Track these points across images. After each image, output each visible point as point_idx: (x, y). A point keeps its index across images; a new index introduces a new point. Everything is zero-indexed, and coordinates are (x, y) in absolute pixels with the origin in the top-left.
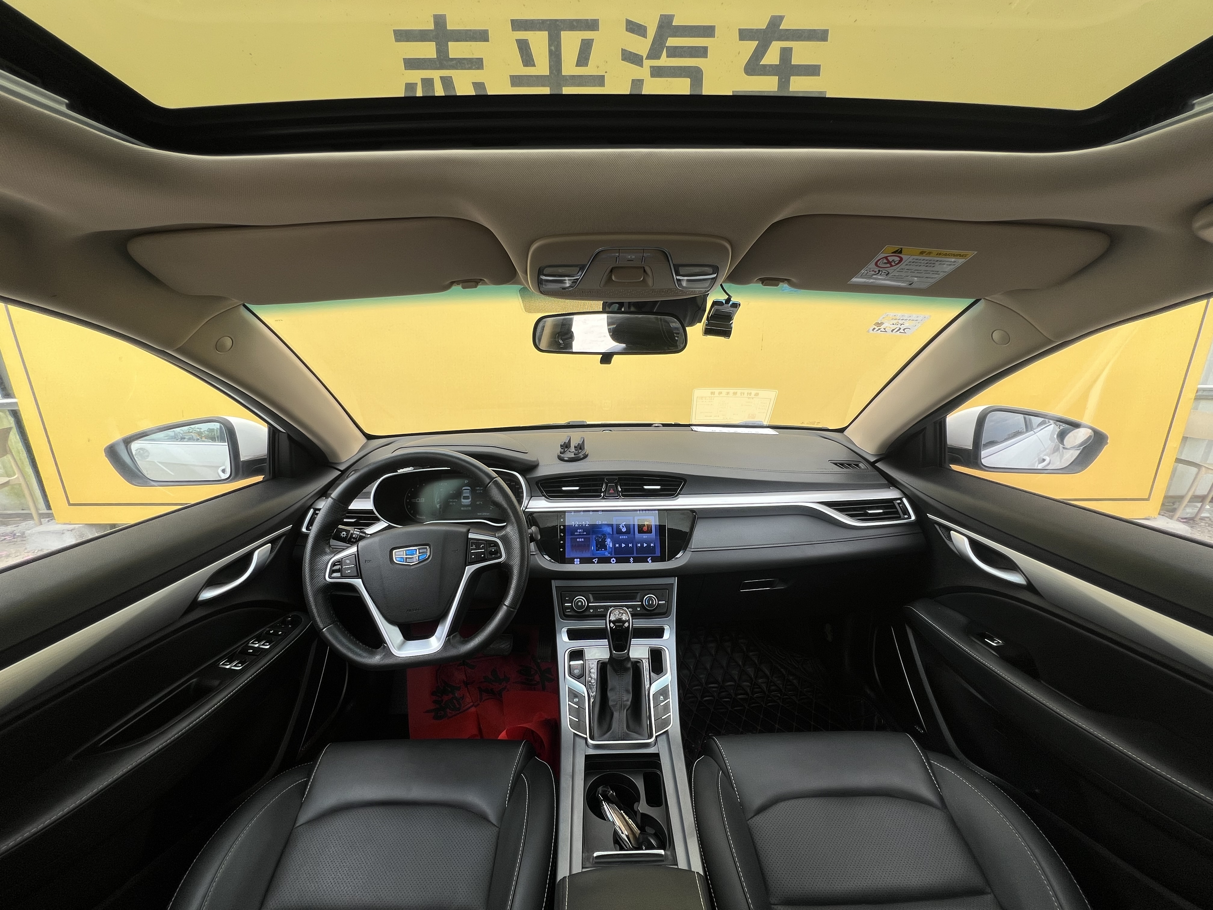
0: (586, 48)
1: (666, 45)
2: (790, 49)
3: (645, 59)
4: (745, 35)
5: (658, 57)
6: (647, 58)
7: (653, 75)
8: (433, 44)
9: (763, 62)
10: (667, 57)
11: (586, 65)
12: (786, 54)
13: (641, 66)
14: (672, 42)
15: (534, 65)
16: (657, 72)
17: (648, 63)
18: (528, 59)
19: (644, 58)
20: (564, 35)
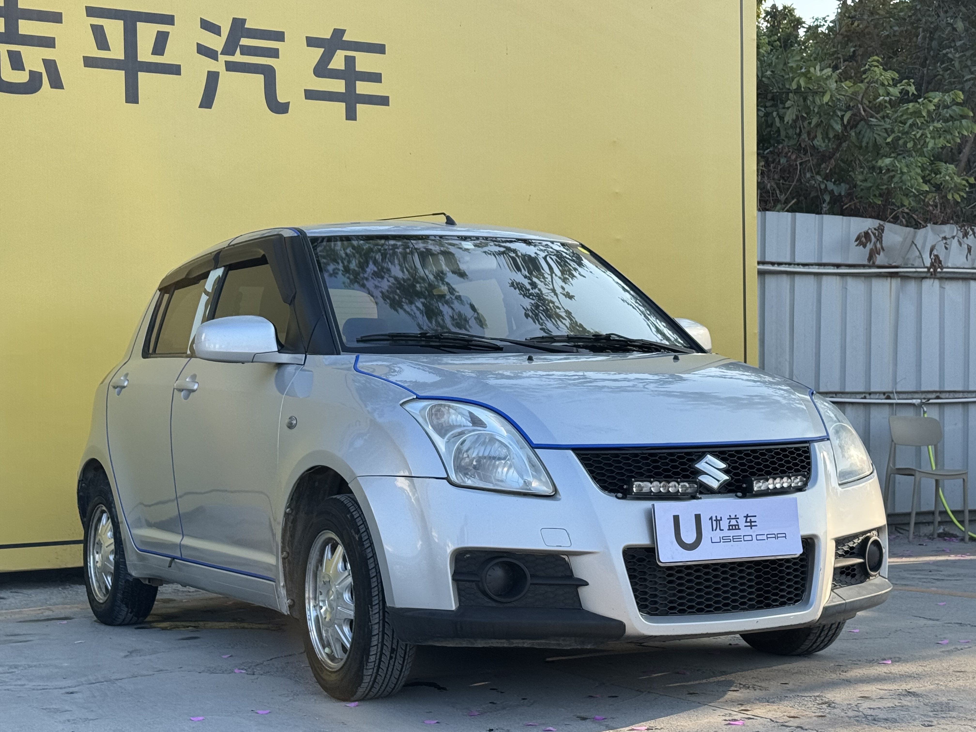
0: (162, 38)
1: (241, 43)
2: (354, 58)
3: (221, 54)
4: (312, 42)
5: (233, 54)
7: (227, 70)
8: (2, 20)
9: (329, 67)
11: (162, 54)
12: (350, 61)
13: (217, 61)
14: (244, 41)
15: (108, 50)
16: (231, 67)
17: (223, 58)
18: (102, 44)
19: (219, 53)
20: (140, 25)
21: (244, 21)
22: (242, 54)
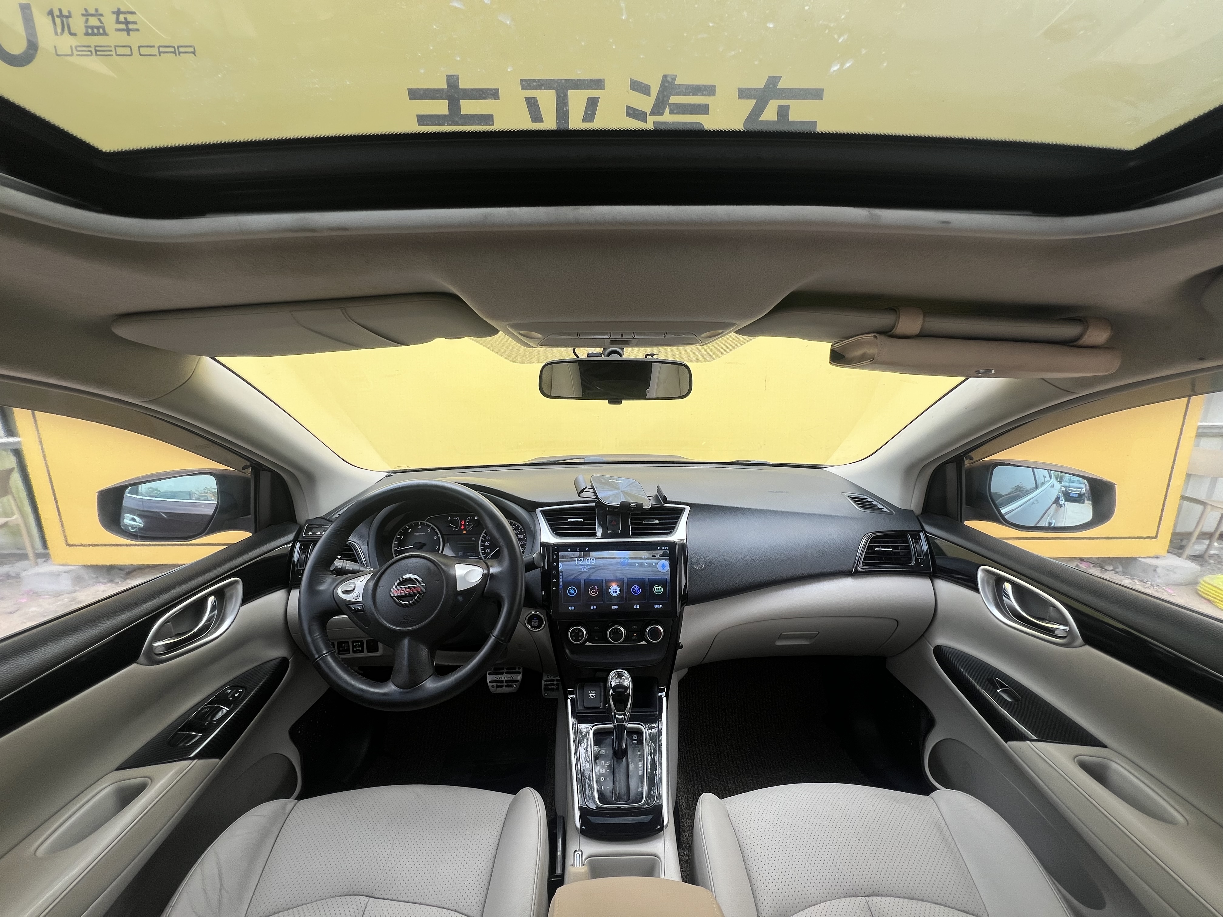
0: (592, 104)
1: (669, 103)
4: (743, 94)
6: (651, 114)
8: (446, 102)
9: (761, 119)
11: (592, 120)
12: (783, 111)
13: (645, 122)
14: (674, 100)
15: (542, 121)
17: (651, 119)
18: (536, 116)
19: (648, 114)
20: (571, 93)
21: (674, 77)
22: (671, 112)
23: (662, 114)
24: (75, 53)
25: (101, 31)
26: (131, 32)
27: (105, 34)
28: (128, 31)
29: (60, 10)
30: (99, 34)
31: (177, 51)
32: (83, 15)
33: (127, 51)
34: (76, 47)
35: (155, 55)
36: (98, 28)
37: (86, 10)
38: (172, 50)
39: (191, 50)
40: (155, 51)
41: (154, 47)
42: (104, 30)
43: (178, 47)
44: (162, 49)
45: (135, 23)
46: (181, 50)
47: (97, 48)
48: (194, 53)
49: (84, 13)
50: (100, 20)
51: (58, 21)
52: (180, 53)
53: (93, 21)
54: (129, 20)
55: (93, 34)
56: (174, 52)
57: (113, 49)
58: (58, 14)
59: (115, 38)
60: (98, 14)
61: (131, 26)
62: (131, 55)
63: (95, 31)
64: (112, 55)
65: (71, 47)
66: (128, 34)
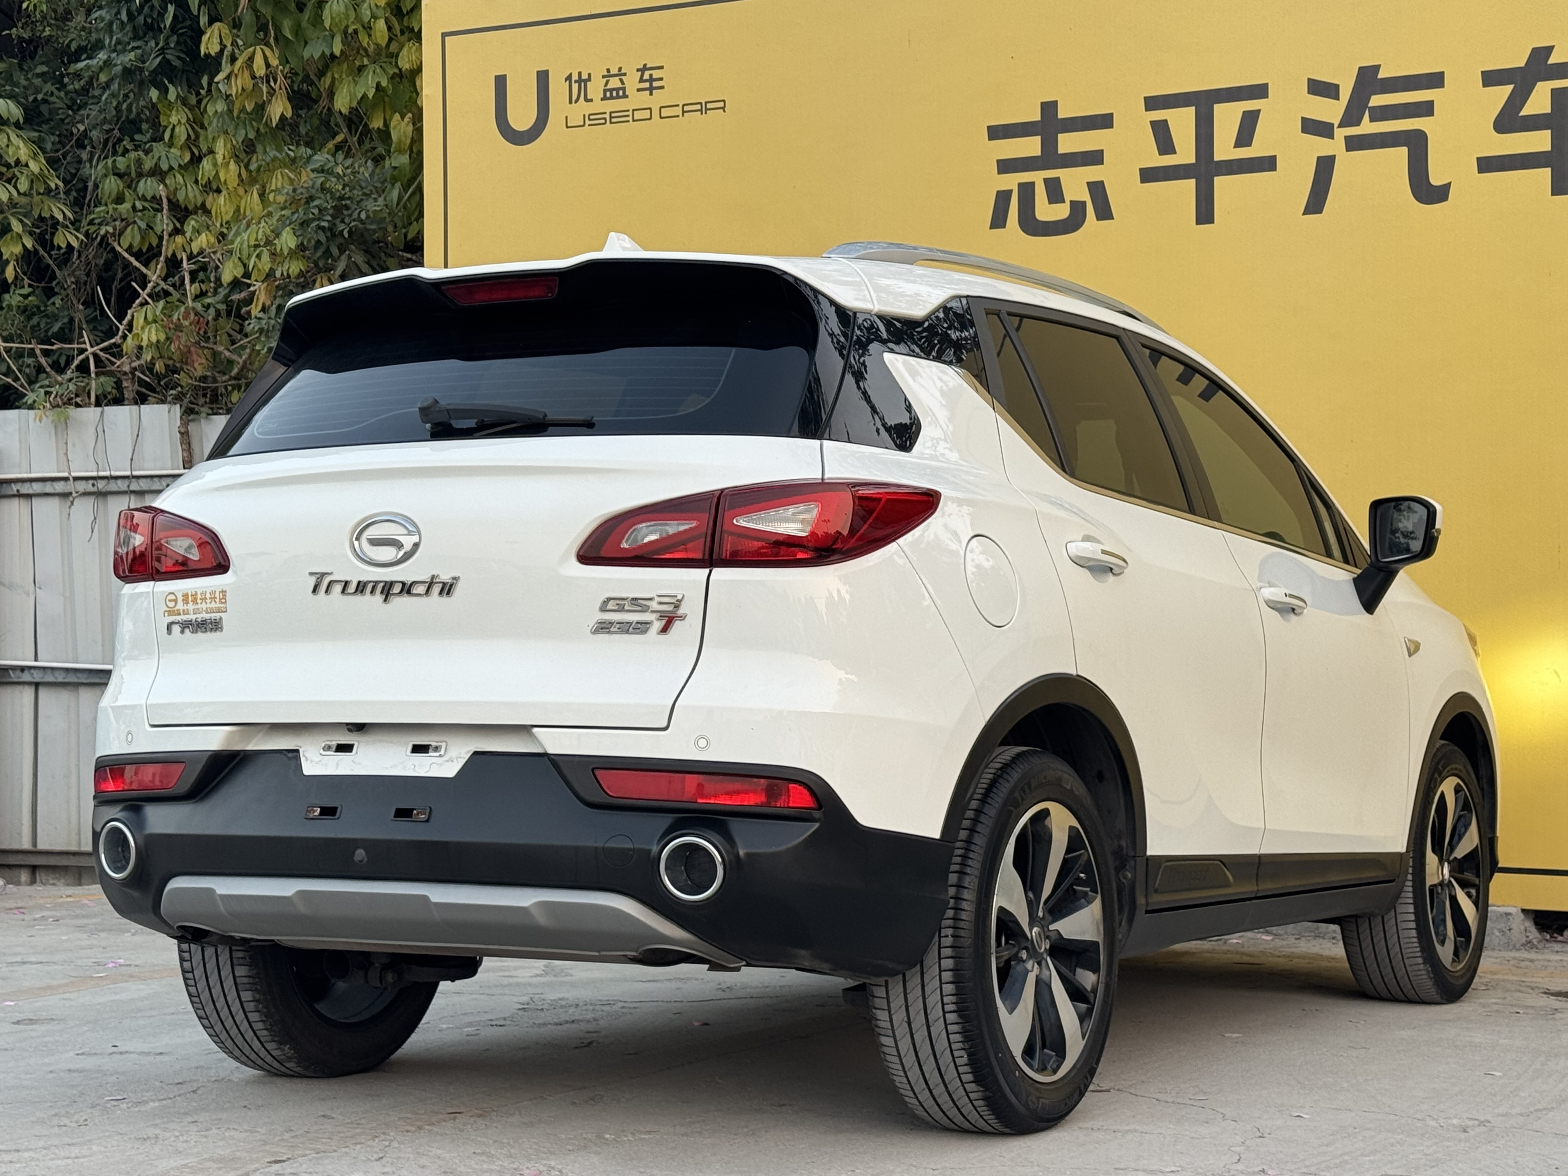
0: (1250, 121)
1: (1370, 105)
3: (1338, 127)
4: (1492, 78)
6: (1341, 126)
7: (1349, 149)
8: (1038, 139)
9: (1522, 114)
10: (1371, 121)
11: (1249, 145)
12: (1562, 96)
13: (1332, 138)
14: (1377, 100)
15: (1173, 151)
16: (1354, 144)
17: (1341, 134)
18: (1165, 144)
19: (1336, 126)
20: (1218, 109)
21: (1377, 68)
22: (1374, 120)
23: (1358, 125)
24: (587, 122)
25: (621, 93)
26: (654, 91)
27: (625, 96)
28: (651, 89)
29: (580, 74)
30: (618, 97)
31: (704, 108)
32: (604, 77)
33: (647, 114)
34: (590, 115)
35: (678, 116)
36: (617, 90)
37: (608, 71)
38: (698, 107)
39: (721, 104)
40: (678, 111)
41: (678, 105)
42: (624, 92)
43: (706, 103)
44: (686, 108)
45: (661, 79)
46: (709, 106)
47: (613, 115)
48: (723, 108)
49: (606, 73)
50: (621, 80)
51: (575, 87)
52: (706, 109)
53: (614, 83)
54: (654, 77)
55: (611, 98)
56: (701, 110)
57: (630, 113)
58: (577, 78)
59: (636, 99)
60: (621, 74)
61: (655, 84)
62: (650, 119)
63: (614, 94)
64: (628, 121)
65: (584, 116)
66: (651, 94)
